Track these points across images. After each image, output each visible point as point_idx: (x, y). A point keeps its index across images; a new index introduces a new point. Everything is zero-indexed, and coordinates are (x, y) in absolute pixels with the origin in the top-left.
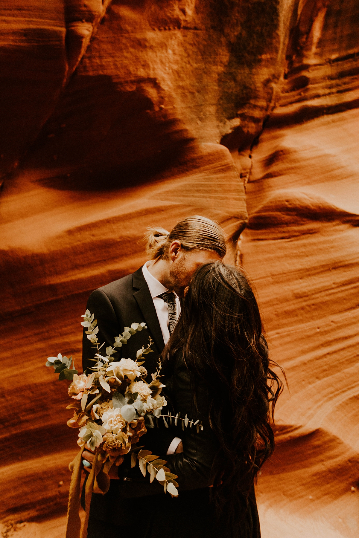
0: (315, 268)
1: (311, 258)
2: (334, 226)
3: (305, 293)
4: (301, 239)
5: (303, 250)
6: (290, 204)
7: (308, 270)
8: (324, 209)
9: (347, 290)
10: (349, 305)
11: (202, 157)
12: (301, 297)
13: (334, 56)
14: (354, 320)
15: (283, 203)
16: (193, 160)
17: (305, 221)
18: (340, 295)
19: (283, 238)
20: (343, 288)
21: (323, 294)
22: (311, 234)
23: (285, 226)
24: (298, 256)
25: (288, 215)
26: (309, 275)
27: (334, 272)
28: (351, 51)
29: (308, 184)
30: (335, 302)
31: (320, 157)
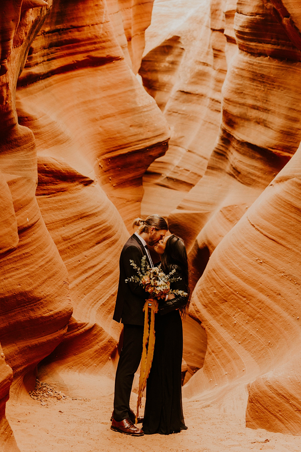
0: (70, 218)
1: (66, 210)
2: (75, 186)
3: (69, 236)
4: (56, 196)
5: (60, 204)
6: (47, 168)
7: (67, 220)
8: (70, 173)
9: (90, 233)
10: (92, 244)
11: (20, 138)
12: (67, 240)
13: (47, 29)
14: (95, 254)
15: (42, 166)
16: (16, 140)
17: (58, 182)
18: (87, 237)
19: (44, 194)
20: (88, 232)
21: (78, 237)
22: (63, 191)
23: (45, 184)
24: (58, 209)
25: (47, 176)
26: (68, 224)
27: (81, 221)
28: (58, 27)
29: (47, 147)
30: (85, 242)
31: (50, 124)
